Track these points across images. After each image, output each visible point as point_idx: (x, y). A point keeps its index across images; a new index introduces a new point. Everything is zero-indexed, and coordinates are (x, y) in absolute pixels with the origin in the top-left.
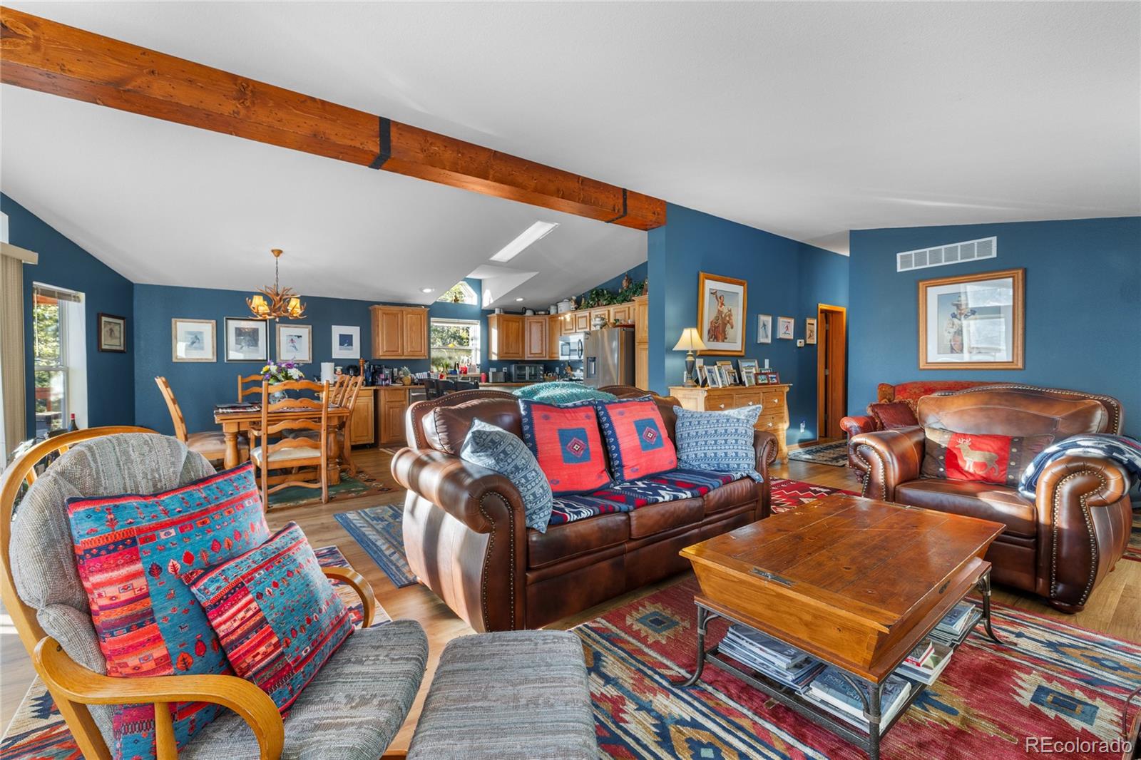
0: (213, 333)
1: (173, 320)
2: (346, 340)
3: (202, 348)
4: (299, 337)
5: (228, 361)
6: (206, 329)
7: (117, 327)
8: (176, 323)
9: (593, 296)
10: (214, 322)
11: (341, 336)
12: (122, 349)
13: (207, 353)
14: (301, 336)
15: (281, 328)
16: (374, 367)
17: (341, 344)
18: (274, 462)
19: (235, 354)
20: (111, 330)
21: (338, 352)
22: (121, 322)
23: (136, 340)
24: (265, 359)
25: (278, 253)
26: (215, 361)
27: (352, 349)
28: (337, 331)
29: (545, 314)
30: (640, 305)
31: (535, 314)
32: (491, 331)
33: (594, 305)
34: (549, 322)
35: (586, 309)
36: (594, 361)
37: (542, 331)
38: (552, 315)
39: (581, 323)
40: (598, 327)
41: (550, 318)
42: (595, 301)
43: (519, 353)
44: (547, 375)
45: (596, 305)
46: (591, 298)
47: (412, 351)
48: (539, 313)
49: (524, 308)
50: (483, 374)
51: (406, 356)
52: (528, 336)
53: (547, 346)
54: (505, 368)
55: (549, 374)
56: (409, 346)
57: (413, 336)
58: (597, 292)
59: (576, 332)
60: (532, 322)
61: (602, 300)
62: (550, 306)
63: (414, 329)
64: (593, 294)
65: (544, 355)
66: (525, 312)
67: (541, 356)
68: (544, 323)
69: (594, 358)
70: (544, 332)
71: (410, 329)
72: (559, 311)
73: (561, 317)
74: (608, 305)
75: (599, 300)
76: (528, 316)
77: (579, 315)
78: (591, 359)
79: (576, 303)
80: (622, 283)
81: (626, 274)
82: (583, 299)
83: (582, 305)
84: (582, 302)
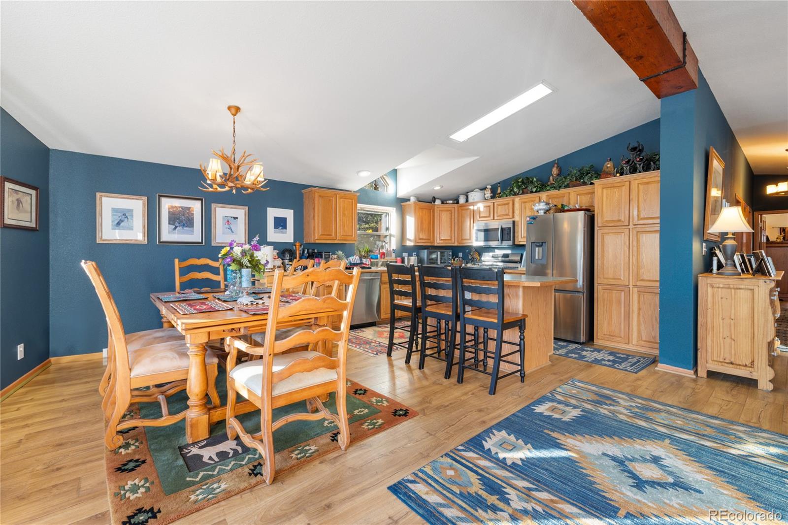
0: (144, 211)
1: (98, 195)
2: (280, 223)
3: (131, 228)
4: (235, 218)
5: (160, 242)
6: (137, 206)
7: (28, 198)
8: (101, 198)
9: (520, 184)
10: (145, 198)
11: (275, 218)
12: (34, 226)
13: (137, 234)
14: (237, 218)
15: (217, 208)
16: (308, 252)
17: (276, 227)
18: (280, 397)
19: (168, 234)
20: (19, 202)
21: (273, 235)
22: (33, 192)
23: (51, 216)
24: (200, 241)
25: (235, 110)
26: (146, 242)
27: (286, 233)
28: (273, 213)
29: (454, 203)
30: (603, 188)
31: (443, 203)
32: (406, 217)
33: (519, 192)
34: (458, 210)
35: (508, 197)
36: (541, 246)
37: (451, 219)
38: (462, 204)
39: (500, 210)
40: (542, 212)
41: (460, 207)
42: (520, 189)
43: (430, 239)
44: (454, 260)
45: (521, 192)
46: (516, 186)
47: (344, 236)
48: (447, 202)
49: (434, 197)
50: (399, 258)
51: (339, 240)
52: (438, 223)
53: (456, 233)
54: (415, 253)
55: (456, 259)
56: (342, 230)
57: (345, 220)
58: (523, 180)
59: (494, 219)
60: (442, 211)
61: (531, 188)
62: (459, 197)
63: (346, 213)
64: (519, 182)
65: (453, 241)
66: (434, 201)
67: (450, 242)
68: (453, 211)
69: (542, 243)
70: (453, 220)
71: (343, 213)
72: (470, 200)
73: (474, 206)
74: (539, 191)
75: (526, 188)
76: (437, 205)
77: (498, 203)
78: (538, 244)
79: (492, 192)
80: (552, 171)
81: (556, 162)
82: (499, 188)
83: (500, 193)
84: (499, 191)
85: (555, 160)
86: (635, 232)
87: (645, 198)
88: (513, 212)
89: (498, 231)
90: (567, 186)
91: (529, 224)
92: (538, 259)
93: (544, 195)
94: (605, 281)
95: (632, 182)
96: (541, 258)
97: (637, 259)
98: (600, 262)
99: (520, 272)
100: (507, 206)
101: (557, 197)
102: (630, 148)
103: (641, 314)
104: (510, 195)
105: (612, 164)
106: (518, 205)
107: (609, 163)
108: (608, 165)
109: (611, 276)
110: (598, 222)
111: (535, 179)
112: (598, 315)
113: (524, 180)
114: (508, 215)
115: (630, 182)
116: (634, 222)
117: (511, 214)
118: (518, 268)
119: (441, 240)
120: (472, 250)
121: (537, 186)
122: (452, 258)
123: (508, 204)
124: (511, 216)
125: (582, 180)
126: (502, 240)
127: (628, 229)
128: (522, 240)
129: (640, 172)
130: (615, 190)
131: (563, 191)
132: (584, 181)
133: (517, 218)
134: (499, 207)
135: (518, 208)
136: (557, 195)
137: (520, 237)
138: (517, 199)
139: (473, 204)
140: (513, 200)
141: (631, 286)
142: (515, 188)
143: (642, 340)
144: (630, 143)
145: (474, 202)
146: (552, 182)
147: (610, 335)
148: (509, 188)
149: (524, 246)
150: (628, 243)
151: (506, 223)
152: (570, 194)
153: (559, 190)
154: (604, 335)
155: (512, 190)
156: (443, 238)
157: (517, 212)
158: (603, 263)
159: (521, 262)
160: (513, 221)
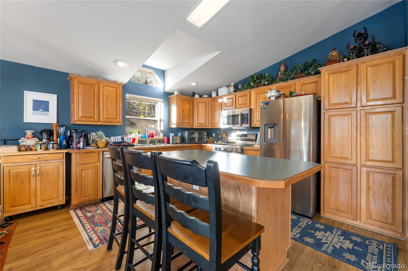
2: (41, 106)
11: (35, 100)
21: (30, 116)
29: (208, 97)
30: (330, 74)
31: (200, 97)
32: (171, 107)
33: (254, 86)
34: (211, 102)
35: (247, 90)
36: (273, 127)
37: (206, 109)
38: (214, 97)
39: (241, 100)
40: (273, 98)
41: (213, 99)
42: (255, 83)
43: (190, 123)
44: (209, 139)
45: (256, 86)
46: (252, 81)
47: (108, 118)
48: (204, 96)
49: (194, 92)
50: (166, 137)
51: (101, 122)
52: (197, 112)
53: (210, 119)
54: (180, 134)
55: (210, 138)
56: (105, 114)
57: (109, 105)
58: (257, 76)
59: (236, 108)
60: (200, 102)
61: (263, 82)
62: (212, 92)
63: (110, 99)
64: (254, 78)
65: (207, 125)
66: (194, 96)
67: (205, 125)
68: (207, 103)
69: (274, 124)
70: (207, 109)
71: (106, 100)
72: (220, 94)
73: (222, 98)
74: (270, 84)
75: (260, 82)
76: (196, 98)
77: (240, 95)
78: (270, 126)
79: (234, 88)
80: (280, 68)
81: (283, 61)
82: (240, 85)
83: (241, 88)
84: (240, 87)
85: (283, 60)
86: (363, 114)
87: (375, 80)
88: (250, 102)
89: (239, 116)
90: (294, 78)
91: (263, 109)
92: (271, 139)
93: (274, 86)
94: (333, 160)
95: (360, 66)
96: (273, 138)
97: (366, 139)
98: (326, 142)
99: (255, 149)
100: (245, 97)
101: (285, 88)
102: (356, 34)
103: (371, 193)
104: (247, 89)
105: (337, 52)
106: (254, 95)
107: (334, 51)
108: (333, 54)
109: (338, 155)
110: (325, 105)
111: (267, 75)
112: (325, 190)
113: (259, 77)
114: (246, 104)
115: (358, 66)
116: (363, 103)
117: (248, 103)
118: (254, 145)
119: (199, 124)
120: (222, 131)
121: (268, 80)
122: (207, 137)
123: (246, 95)
124: (248, 105)
125: (307, 72)
126: (242, 123)
127: (356, 111)
128: (257, 123)
129: (368, 55)
130: (342, 74)
131: (290, 82)
132: (309, 72)
133: (253, 106)
134: (240, 98)
135: (254, 98)
136: (285, 86)
137: (255, 121)
138: (253, 92)
139: (221, 97)
140: (250, 92)
141: (359, 165)
142: (251, 83)
143: (371, 218)
144: (356, 30)
145: (221, 96)
146: (280, 76)
147: (337, 210)
148: (247, 84)
149: (258, 128)
150: (355, 124)
151: (245, 111)
152: (296, 84)
153: (286, 82)
154: (331, 209)
155: (249, 85)
156: (199, 123)
157: (253, 101)
158: (329, 143)
159: (256, 141)
160: (250, 109)
